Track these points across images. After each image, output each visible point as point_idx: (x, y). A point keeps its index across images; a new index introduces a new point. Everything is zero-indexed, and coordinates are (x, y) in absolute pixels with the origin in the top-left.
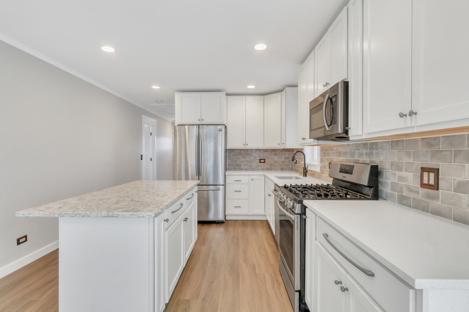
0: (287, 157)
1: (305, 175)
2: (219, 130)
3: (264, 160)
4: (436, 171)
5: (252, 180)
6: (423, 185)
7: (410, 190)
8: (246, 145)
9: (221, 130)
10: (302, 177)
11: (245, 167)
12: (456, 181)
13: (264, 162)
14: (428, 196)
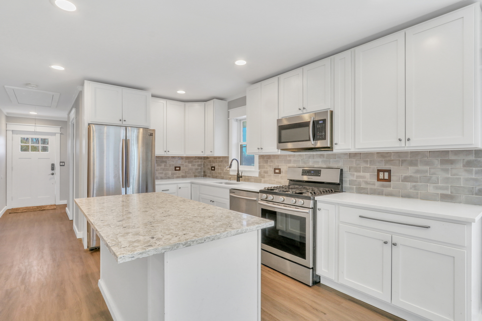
0: (200, 164)
1: (238, 180)
2: (150, 135)
3: (180, 167)
4: (389, 171)
5: (180, 188)
6: (379, 180)
7: (367, 183)
8: (167, 152)
9: (152, 134)
10: (235, 182)
11: (161, 175)
12: (403, 176)
13: (180, 170)
14: (383, 186)
